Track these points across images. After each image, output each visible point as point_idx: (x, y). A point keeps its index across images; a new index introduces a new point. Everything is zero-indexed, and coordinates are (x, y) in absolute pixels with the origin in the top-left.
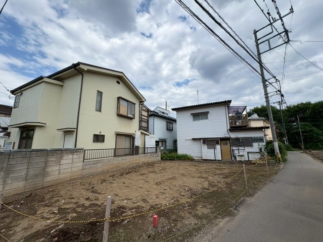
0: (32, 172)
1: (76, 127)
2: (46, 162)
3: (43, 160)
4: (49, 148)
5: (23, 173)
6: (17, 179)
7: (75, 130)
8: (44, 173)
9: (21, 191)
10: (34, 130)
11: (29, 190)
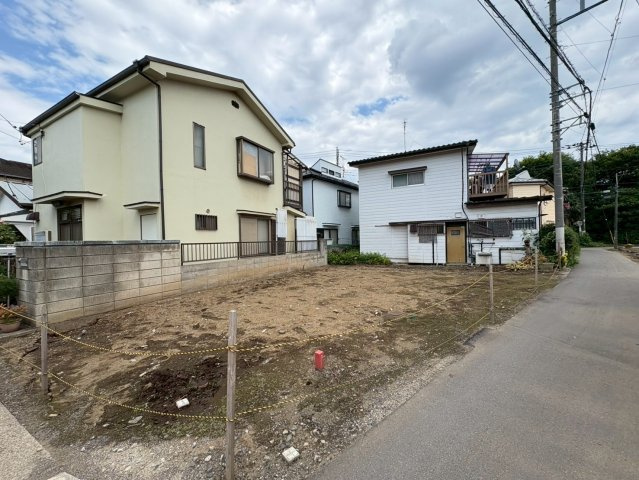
0: (91, 283)
1: (159, 200)
2: (113, 265)
3: (107, 261)
4: (114, 240)
5: (77, 284)
6: (66, 294)
7: (159, 206)
8: (112, 285)
9: (78, 316)
10: (80, 207)
11: (92, 313)
